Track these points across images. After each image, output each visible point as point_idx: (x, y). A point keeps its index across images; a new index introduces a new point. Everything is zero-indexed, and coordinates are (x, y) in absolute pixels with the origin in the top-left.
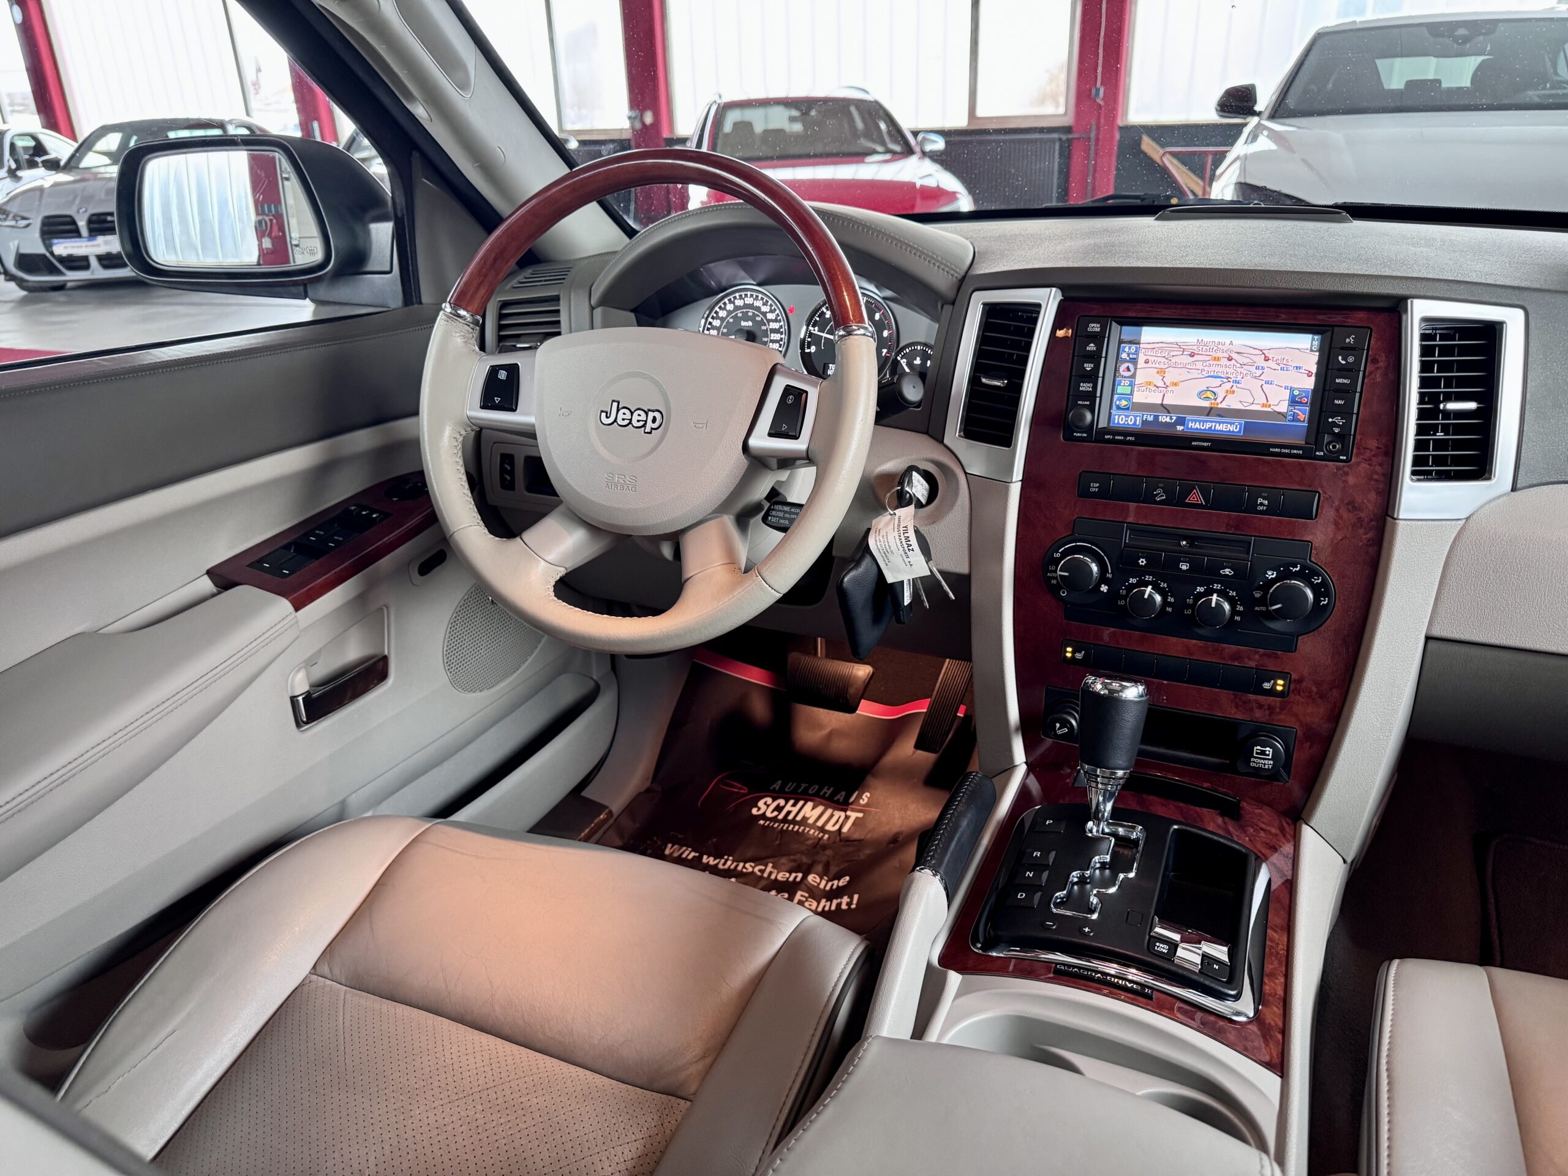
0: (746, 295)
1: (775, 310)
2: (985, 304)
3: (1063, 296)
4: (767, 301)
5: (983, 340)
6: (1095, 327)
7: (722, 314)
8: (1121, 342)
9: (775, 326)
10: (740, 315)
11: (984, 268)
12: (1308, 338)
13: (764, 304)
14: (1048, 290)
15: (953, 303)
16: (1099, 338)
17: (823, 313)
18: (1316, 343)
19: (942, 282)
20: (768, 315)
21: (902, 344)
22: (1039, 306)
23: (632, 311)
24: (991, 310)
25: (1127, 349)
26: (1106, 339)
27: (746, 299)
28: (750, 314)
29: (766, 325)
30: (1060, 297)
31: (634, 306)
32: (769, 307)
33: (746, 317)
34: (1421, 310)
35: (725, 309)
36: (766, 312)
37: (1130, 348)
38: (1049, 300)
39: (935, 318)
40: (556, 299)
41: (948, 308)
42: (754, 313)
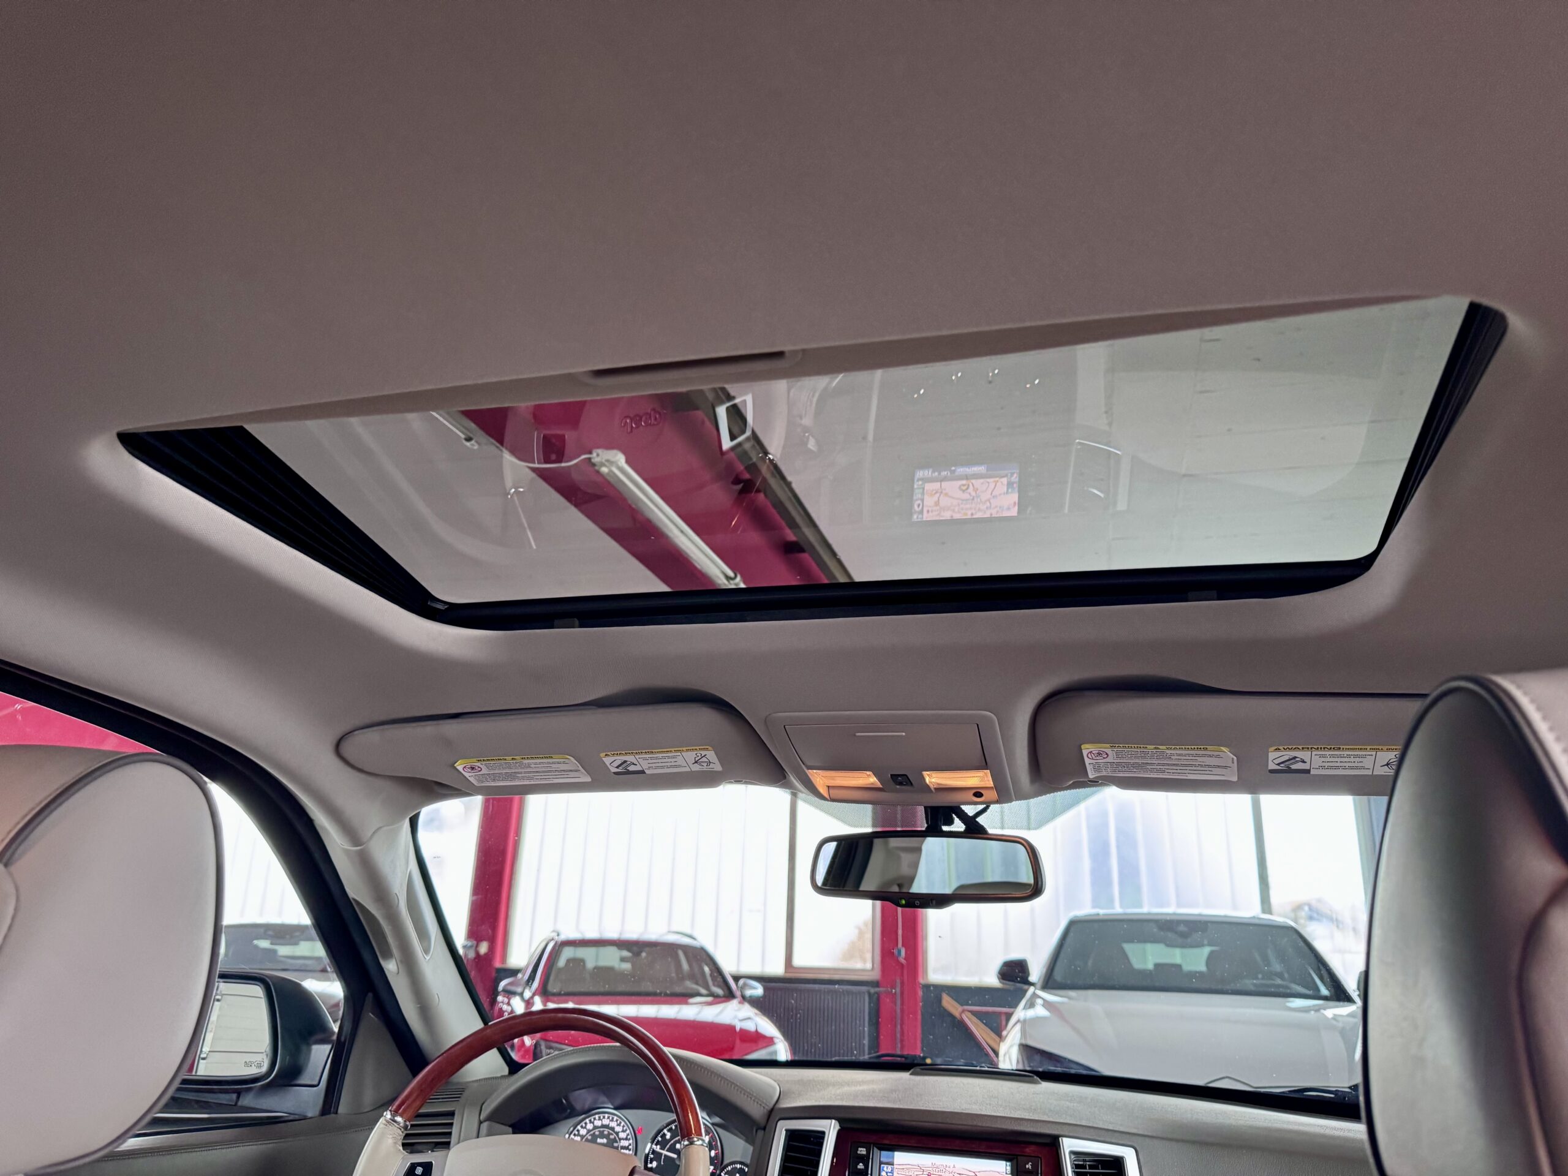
0: (604, 1117)
1: (626, 1130)
2: (787, 1131)
3: (840, 1126)
4: (620, 1123)
5: (786, 1159)
6: (862, 1151)
7: (583, 1132)
8: (881, 1163)
9: (625, 1143)
10: (597, 1133)
11: (786, 1104)
12: (1003, 1163)
13: (618, 1125)
14: (829, 1121)
15: (764, 1129)
16: (865, 1159)
17: (664, 1135)
18: (1009, 1168)
19: (757, 1112)
20: (620, 1134)
21: (726, 1162)
22: (823, 1133)
23: (510, 1126)
24: (792, 1135)
25: (885, 1169)
26: (870, 1160)
27: (603, 1120)
28: (606, 1133)
29: (617, 1142)
30: (838, 1127)
31: (513, 1121)
32: (621, 1127)
33: (602, 1135)
34: (1069, 1145)
35: (585, 1128)
36: (619, 1132)
37: (887, 1168)
38: (831, 1129)
39: (750, 1140)
40: (452, 1114)
41: (761, 1133)
42: (608, 1132)
